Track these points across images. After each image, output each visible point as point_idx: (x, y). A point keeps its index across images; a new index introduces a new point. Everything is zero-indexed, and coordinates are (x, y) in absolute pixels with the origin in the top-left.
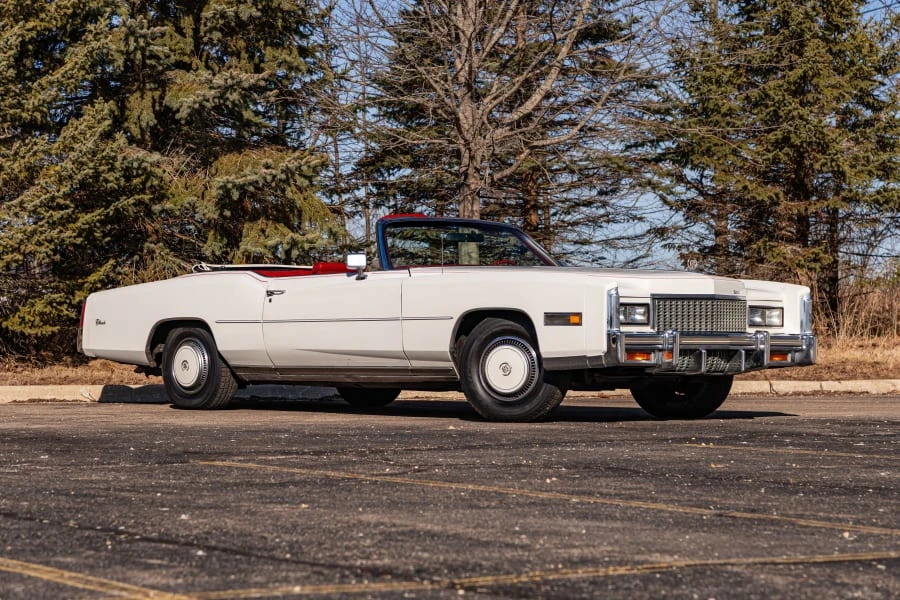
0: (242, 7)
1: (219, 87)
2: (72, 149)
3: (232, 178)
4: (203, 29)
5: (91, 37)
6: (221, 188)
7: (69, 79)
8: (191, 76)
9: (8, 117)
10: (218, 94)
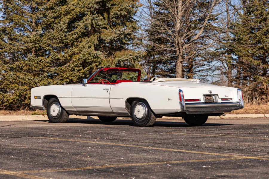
0: (122, 12)
1: (118, 34)
2: (81, 51)
3: (121, 58)
4: (110, 17)
5: (85, 20)
6: (118, 61)
7: (79, 32)
8: (108, 31)
9: (64, 42)
10: (118, 36)
